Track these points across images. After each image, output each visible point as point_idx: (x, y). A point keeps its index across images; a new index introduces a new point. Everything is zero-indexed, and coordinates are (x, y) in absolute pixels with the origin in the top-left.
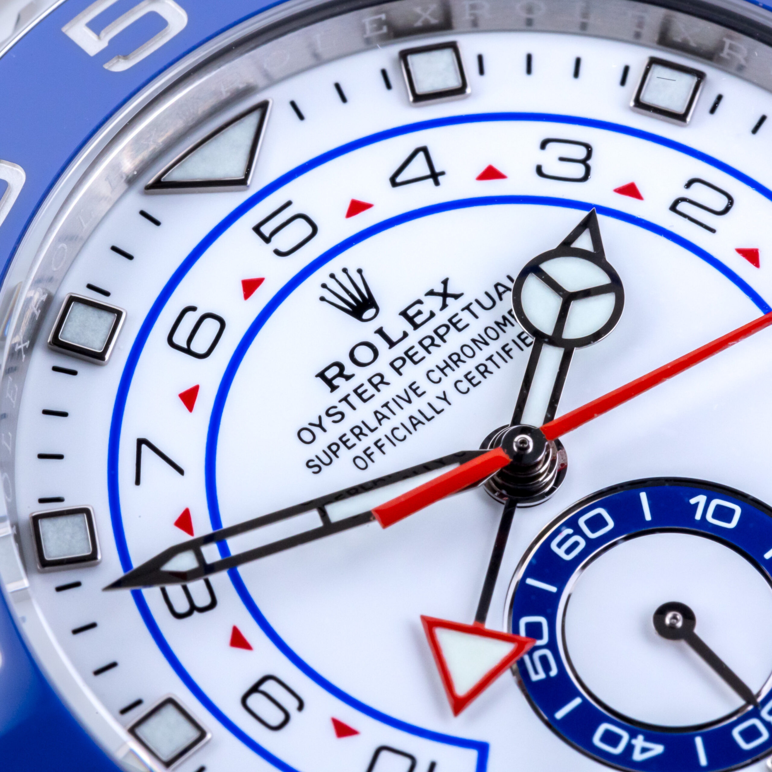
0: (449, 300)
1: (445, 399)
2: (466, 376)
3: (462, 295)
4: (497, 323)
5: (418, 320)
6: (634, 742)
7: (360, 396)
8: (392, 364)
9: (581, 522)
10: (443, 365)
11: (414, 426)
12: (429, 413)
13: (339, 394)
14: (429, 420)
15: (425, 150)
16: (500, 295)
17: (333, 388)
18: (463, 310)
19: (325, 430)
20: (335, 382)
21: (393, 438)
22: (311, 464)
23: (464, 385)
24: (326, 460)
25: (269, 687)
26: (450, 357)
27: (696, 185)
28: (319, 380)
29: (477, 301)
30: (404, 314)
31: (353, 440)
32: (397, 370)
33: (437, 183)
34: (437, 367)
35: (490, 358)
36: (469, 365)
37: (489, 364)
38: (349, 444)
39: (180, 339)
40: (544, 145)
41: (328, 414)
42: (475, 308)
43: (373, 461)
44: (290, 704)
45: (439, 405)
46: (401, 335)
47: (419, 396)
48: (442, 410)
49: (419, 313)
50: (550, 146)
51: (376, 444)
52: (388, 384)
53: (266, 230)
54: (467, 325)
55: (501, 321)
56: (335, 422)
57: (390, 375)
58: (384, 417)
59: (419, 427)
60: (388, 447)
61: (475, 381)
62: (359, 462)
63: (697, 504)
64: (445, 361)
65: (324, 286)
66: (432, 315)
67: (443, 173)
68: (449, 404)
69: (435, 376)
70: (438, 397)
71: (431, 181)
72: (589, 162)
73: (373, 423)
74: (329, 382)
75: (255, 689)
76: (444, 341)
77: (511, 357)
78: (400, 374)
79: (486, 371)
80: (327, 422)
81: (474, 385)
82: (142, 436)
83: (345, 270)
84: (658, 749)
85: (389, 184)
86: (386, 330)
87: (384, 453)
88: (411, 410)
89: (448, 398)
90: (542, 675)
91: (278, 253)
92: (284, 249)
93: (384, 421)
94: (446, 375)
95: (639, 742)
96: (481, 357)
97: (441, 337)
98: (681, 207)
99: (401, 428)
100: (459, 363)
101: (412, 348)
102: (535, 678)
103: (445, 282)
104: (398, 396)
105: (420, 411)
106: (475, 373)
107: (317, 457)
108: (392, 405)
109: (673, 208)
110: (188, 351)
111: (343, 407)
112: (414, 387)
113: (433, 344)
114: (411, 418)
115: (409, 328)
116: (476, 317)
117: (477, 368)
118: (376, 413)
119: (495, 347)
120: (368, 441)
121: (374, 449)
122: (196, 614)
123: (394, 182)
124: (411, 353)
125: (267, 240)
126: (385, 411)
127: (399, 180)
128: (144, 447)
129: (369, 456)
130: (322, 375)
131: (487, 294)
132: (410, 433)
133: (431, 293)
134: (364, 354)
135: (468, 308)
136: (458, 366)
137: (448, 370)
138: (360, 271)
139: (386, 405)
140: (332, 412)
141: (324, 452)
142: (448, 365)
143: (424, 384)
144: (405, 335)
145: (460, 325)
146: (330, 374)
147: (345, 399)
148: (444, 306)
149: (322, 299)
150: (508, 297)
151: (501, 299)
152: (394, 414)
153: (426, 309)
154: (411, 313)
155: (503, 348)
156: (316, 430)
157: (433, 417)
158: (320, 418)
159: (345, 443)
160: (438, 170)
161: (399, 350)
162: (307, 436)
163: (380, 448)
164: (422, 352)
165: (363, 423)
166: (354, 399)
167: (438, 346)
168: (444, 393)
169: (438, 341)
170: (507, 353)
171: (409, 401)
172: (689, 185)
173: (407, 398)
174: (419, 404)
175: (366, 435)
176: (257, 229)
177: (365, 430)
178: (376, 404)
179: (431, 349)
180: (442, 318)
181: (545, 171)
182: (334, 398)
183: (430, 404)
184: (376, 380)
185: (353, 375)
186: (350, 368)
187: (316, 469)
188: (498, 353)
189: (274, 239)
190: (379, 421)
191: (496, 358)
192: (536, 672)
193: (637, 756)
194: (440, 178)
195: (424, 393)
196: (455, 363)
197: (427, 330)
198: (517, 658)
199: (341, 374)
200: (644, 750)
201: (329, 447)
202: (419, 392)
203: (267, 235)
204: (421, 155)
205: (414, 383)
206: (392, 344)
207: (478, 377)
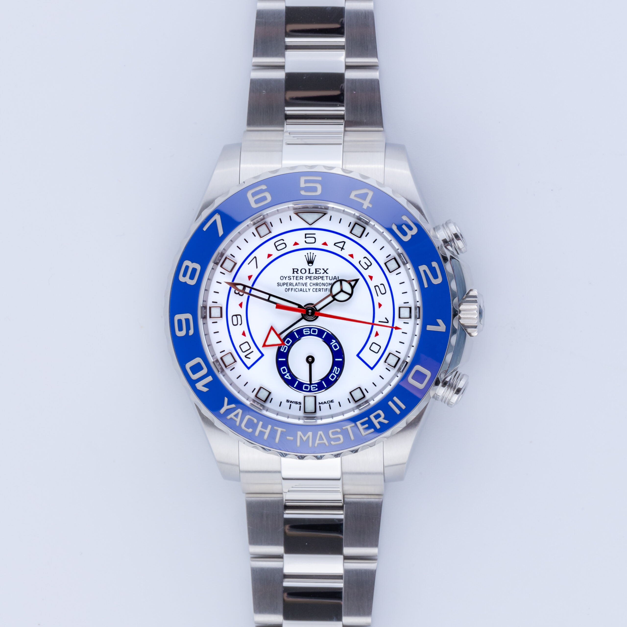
0: (325, 273)
1: (309, 290)
2: (316, 289)
3: (328, 274)
4: (329, 283)
5: (317, 272)
6: (287, 374)
7: (296, 278)
8: (306, 277)
9: (312, 329)
10: (314, 284)
11: (300, 290)
12: (305, 290)
13: (294, 275)
14: (304, 291)
15: (345, 242)
16: (334, 279)
17: (293, 273)
18: (326, 276)
19: (286, 279)
20: (295, 272)
21: (295, 290)
22: (278, 284)
23: (314, 290)
24: (281, 285)
25: (239, 317)
26: (316, 283)
27: (382, 285)
28: (292, 270)
29: (329, 277)
30: (316, 269)
31: (289, 285)
32: (306, 278)
33: (341, 250)
34: (313, 283)
35: (323, 289)
36: (318, 287)
37: (322, 289)
38: (287, 285)
39: (277, 244)
40: (365, 257)
41: (289, 277)
42: (328, 278)
43: (288, 291)
44: (239, 323)
45: (308, 290)
46: (312, 273)
47: (306, 286)
48: (307, 292)
49: (319, 271)
50: (365, 259)
51: (292, 289)
52: (303, 280)
53: (307, 236)
54: (324, 280)
55: (330, 283)
56: (288, 279)
57: (304, 278)
58: (297, 285)
59: (301, 291)
60: (293, 291)
61: (317, 291)
62: (286, 290)
63: (333, 341)
64: (315, 283)
65: (308, 254)
66: (320, 273)
67: (344, 249)
68: (309, 291)
69: (311, 284)
70: (308, 289)
71: (341, 249)
72: (369, 267)
73: (294, 285)
74: (294, 271)
75: (236, 315)
76: (318, 279)
77: (326, 291)
78: (306, 279)
79: (320, 290)
80: (287, 278)
81: (316, 291)
82: (256, 256)
83: (313, 254)
84: (290, 378)
85: (334, 244)
86: (310, 270)
87: (291, 291)
88: (302, 287)
89: (310, 290)
90: (283, 351)
91: (305, 241)
92: (307, 242)
93: (296, 286)
94: (313, 286)
95: (288, 374)
96: (321, 287)
97: (318, 278)
98: (377, 287)
99: (298, 289)
100: (317, 285)
101: (312, 276)
102: (281, 350)
103: (327, 269)
104: (302, 283)
105: (303, 289)
106: (318, 289)
107: (280, 283)
108: (300, 284)
109: (375, 287)
110: (276, 247)
111: (292, 278)
112: (306, 284)
113: (316, 279)
114: (301, 289)
115: (314, 272)
116: (327, 279)
117: (319, 289)
118: (296, 283)
119: (325, 287)
120: (291, 287)
121: (290, 289)
122: (238, 295)
123: (335, 245)
124: (311, 277)
125: (306, 238)
126: (298, 284)
127: (336, 244)
128: (255, 258)
129: (289, 290)
130: (293, 269)
131: (332, 277)
132: (299, 291)
133: (323, 269)
134: (303, 271)
135: (327, 277)
136: (316, 286)
137: (314, 285)
138: (315, 256)
139: (299, 283)
140: (290, 277)
141: (282, 283)
142: (315, 284)
143: (308, 285)
144: (313, 273)
145: (323, 279)
146: (295, 270)
147: (293, 277)
148: (324, 273)
149: (305, 256)
150: (335, 280)
151: (333, 280)
152: (299, 286)
153: (320, 271)
154: (317, 270)
155: (326, 289)
156: (284, 278)
157: (304, 292)
158: (287, 277)
159: (287, 284)
160: (344, 248)
161: (309, 275)
162: (282, 278)
163: (292, 290)
164: (313, 279)
165: (293, 283)
166: (295, 278)
167: (316, 280)
168: (310, 289)
169: (317, 279)
170: (326, 290)
171: (303, 286)
172: (381, 284)
173: (303, 284)
174: (304, 287)
175: (291, 286)
176: (306, 234)
177: (292, 285)
178: (297, 282)
179: (315, 279)
180: (321, 275)
181: (361, 263)
182: (292, 275)
183: (306, 289)
184: (301, 277)
185: (298, 273)
186: (299, 272)
187: (278, 285)
188: (325, 289)
189: (307, 238)
190: (296, 285)
191: (324, 290)
192: (282, 349)
193: (285, 377)
194: (343, 250)
195: (307, 286)
196: (316, 285)
197: (317, 275)
198: (281, 345)
199: (297, 272)
200: (288, 376)
201: (284, 283)
202: (306, 285)
203: (307, 237)
204: (343, 243)
205: (307, 283)
206: (309, 273)
207: (318, 291)
